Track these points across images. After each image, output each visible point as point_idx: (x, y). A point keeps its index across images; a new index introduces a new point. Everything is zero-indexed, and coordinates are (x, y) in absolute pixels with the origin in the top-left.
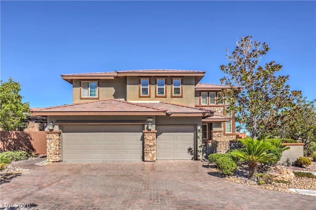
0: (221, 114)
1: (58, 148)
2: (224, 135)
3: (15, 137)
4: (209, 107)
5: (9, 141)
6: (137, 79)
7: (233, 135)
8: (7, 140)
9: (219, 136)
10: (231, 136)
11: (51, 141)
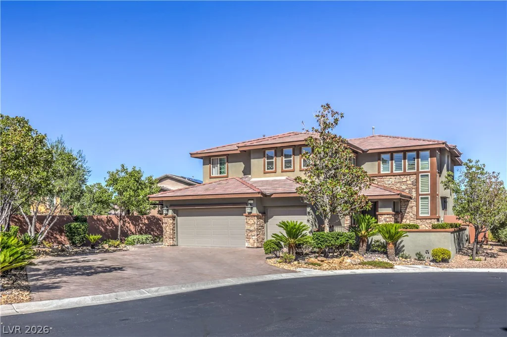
0: (411, 186)
1: (171, 232)
2: (417, 219)
3: (146, 222)
4: (392, 177)
5: (141, 225)
6: (261, 152)
7: (431, 219)
8: (139, 224)
9: (388, 220)
10: (427, 221)
11: (166, 225)
